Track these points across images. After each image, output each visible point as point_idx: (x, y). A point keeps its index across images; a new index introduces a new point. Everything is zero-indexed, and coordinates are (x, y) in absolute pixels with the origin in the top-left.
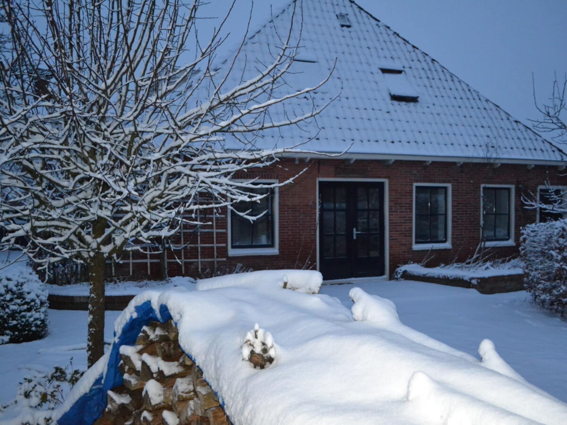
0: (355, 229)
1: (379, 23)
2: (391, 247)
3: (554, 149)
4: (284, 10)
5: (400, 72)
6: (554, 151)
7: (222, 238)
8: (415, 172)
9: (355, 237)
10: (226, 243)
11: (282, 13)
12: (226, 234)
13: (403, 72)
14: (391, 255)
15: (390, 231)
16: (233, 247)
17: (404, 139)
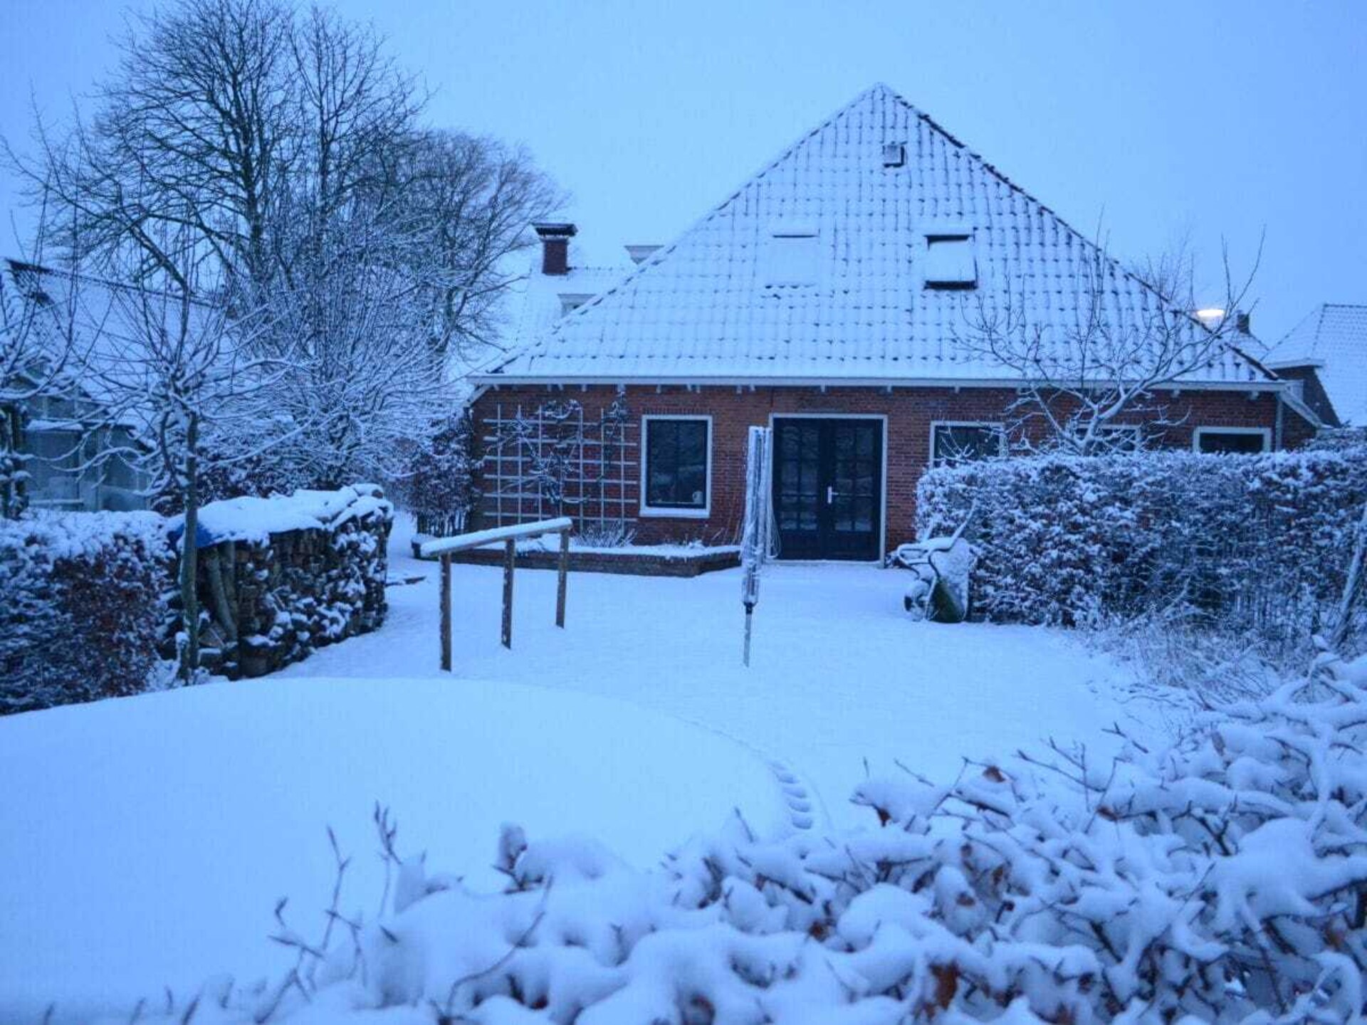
0: (830, 489)
1: (961, 151)
2: (888, 519)
3: (1240, 360)
4: (790, 153)
5: (963, 238)
6: (1238, 365)
7: (633, 491)
8: (933, 404)
9: (830, 501)
10: (638, 498)
11: (786, 158)
12: (638, 486)
13: (970, 239)
14: (887, 530)
15: (888, 494)
16: (649, 505)
17: (918, 354)
